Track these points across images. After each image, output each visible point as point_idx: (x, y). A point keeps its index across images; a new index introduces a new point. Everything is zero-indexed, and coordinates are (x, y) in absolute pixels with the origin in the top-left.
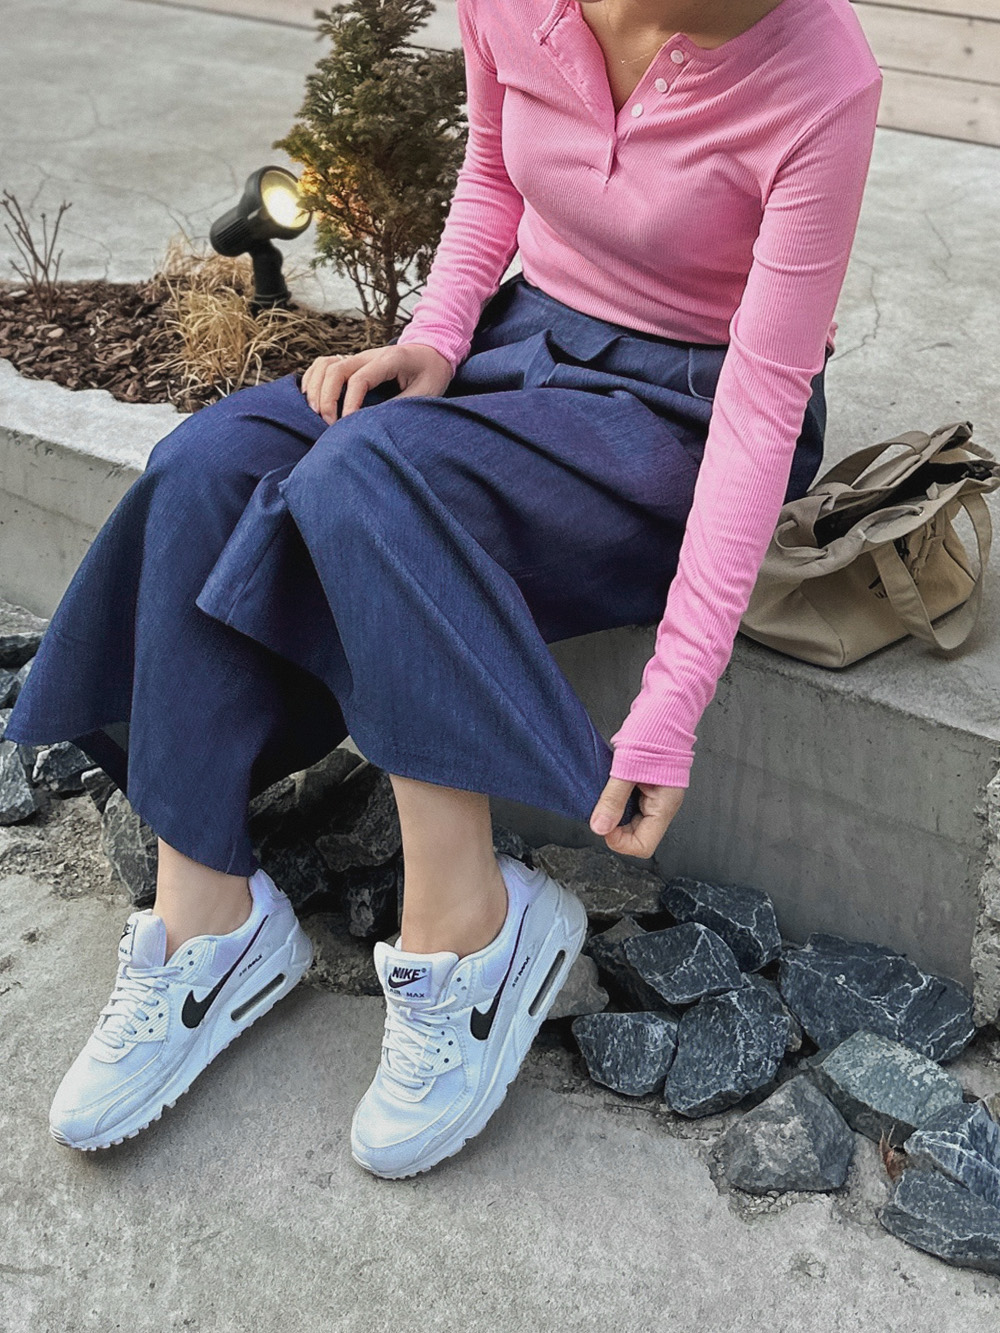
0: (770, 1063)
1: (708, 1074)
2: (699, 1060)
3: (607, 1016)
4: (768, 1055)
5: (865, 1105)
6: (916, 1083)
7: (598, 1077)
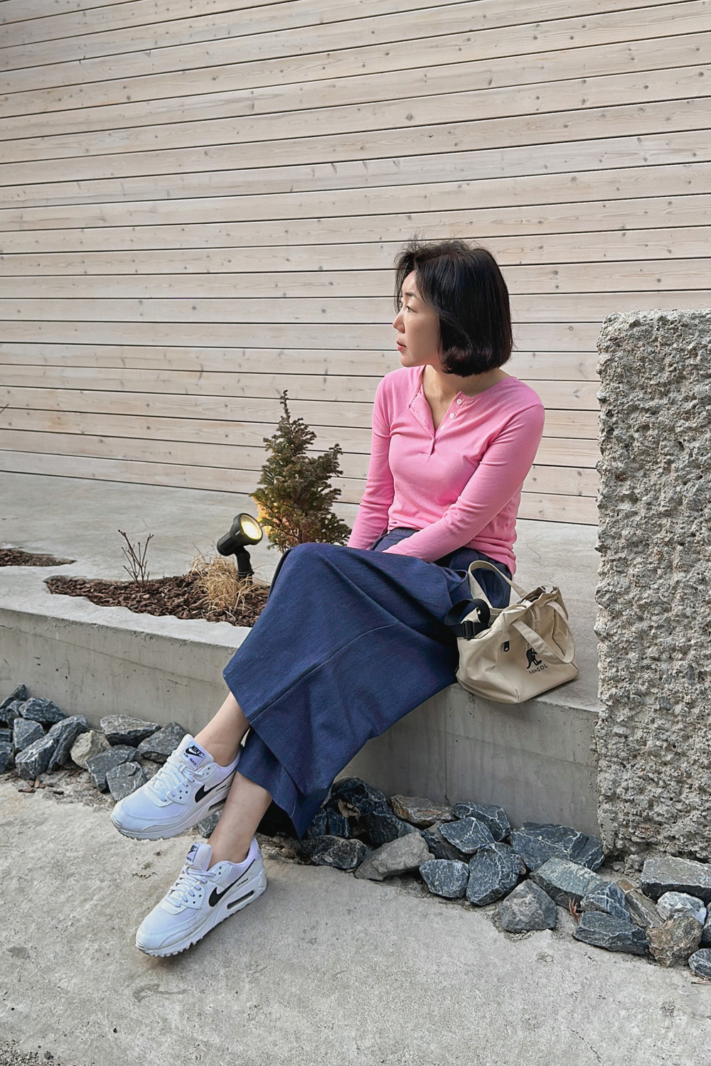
0: (514, 875)
1: (486, 883)
2: (481, 877)
3: (436, 861)
4: (512, 871)
5: (560, 889)
6: (581, 878)
7: (432, 890)
